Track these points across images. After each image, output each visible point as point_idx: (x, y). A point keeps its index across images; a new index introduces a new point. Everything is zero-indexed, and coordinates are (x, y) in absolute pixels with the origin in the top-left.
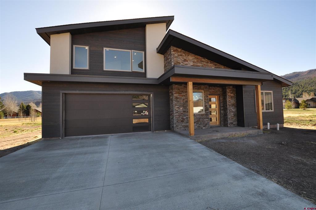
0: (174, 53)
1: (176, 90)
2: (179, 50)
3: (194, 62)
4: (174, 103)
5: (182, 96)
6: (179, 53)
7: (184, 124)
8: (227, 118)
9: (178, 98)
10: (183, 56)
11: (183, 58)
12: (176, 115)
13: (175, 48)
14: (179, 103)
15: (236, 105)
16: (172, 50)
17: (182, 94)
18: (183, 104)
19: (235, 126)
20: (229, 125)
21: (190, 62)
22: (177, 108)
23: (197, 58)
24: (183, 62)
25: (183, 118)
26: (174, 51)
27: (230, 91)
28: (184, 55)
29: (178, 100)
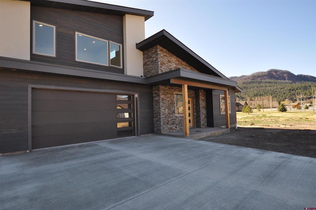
0: (160, 52)
1: (163, 92)
2: (165, 50)
3: (176, 64)
4: (161, 105)
5: (167, 97)
6: (164, 54)
7: (169, 126)
8: (200, 119)
9: (164, 100)
10: (168, 57)
11: (168, 59)
12: (162, 117)
13: (161, 48)
14: (165, 105)
15: (206, 107)
16: (159, 50)
17: (167, 95)
18: (168, 106)
20: (202, 127)
21: (173, 64)
22: (164, 109)
23: (179, 61)
24: (168, 63)
25: (168, 120)
26: (160, 50)
27: (202, 94)
28: (168, 55)
29: (164, 101)
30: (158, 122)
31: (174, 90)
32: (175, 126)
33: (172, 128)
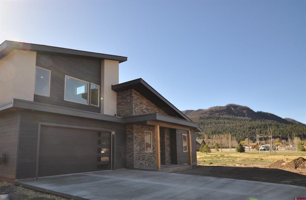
0: (134, 95)
1: (135, 130)
2: (138, 93)
3: (146, 105)
4: (134, 142)
5: (139, 135)
6: (137, 96)
7: (140, 162)
8: (165, 156)
9: (137, 137)
10: (140, 99)
11: (140, 101)
12: (135, 153)
13: (135, 92)
14: (137, 142)
15: (170, 145)
16: (133, 93)
17: (139, 133)
18: (139, 143)
19: (170, 164)
20: (166, 163)
21: (144, 105)
22: (136, 146)
23: (148, 102)
24: (140, 105)
25: (139, 156)
26: (134, 94)
27: (167, 133)
28: (140, 98)
29: (137, 139)
30: (131, 158)
31: (144, 129)
32: (145, 161)
33: (143, 163)
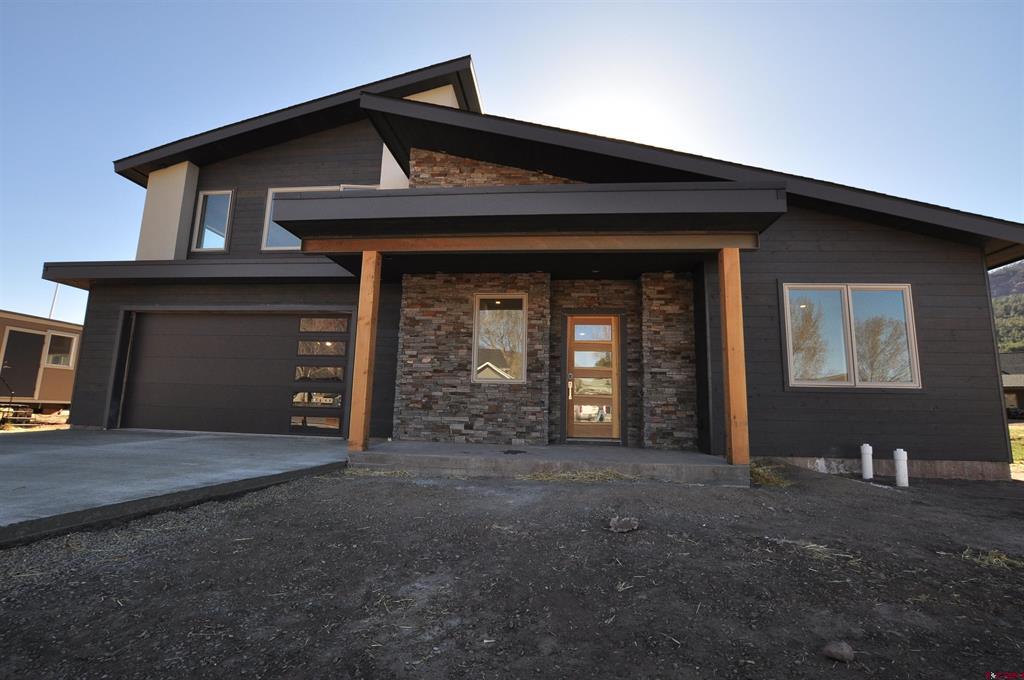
1: (414, 295)
2: (439, 157)
4: (400, 341)
5: (435, 314)
6: (435, 168)
7: (430, 418)
9: (418, 322)
10: (453, 175)
12: (403, 381)
13: (424, 154)
14: (418, 339)
16: (413, 163)
17: (432, 306)
18: (434, 345)
19: (683, 449)
20: (648, 442)
22: (411, 356)
23: (509, 177)
25: (429, 396)
26: (418, 164)
27: (660, 292)
28: (453, 170)
29: (418, 328)
31: (472, 286)
32: (467, 419)
33: (448, 427)
